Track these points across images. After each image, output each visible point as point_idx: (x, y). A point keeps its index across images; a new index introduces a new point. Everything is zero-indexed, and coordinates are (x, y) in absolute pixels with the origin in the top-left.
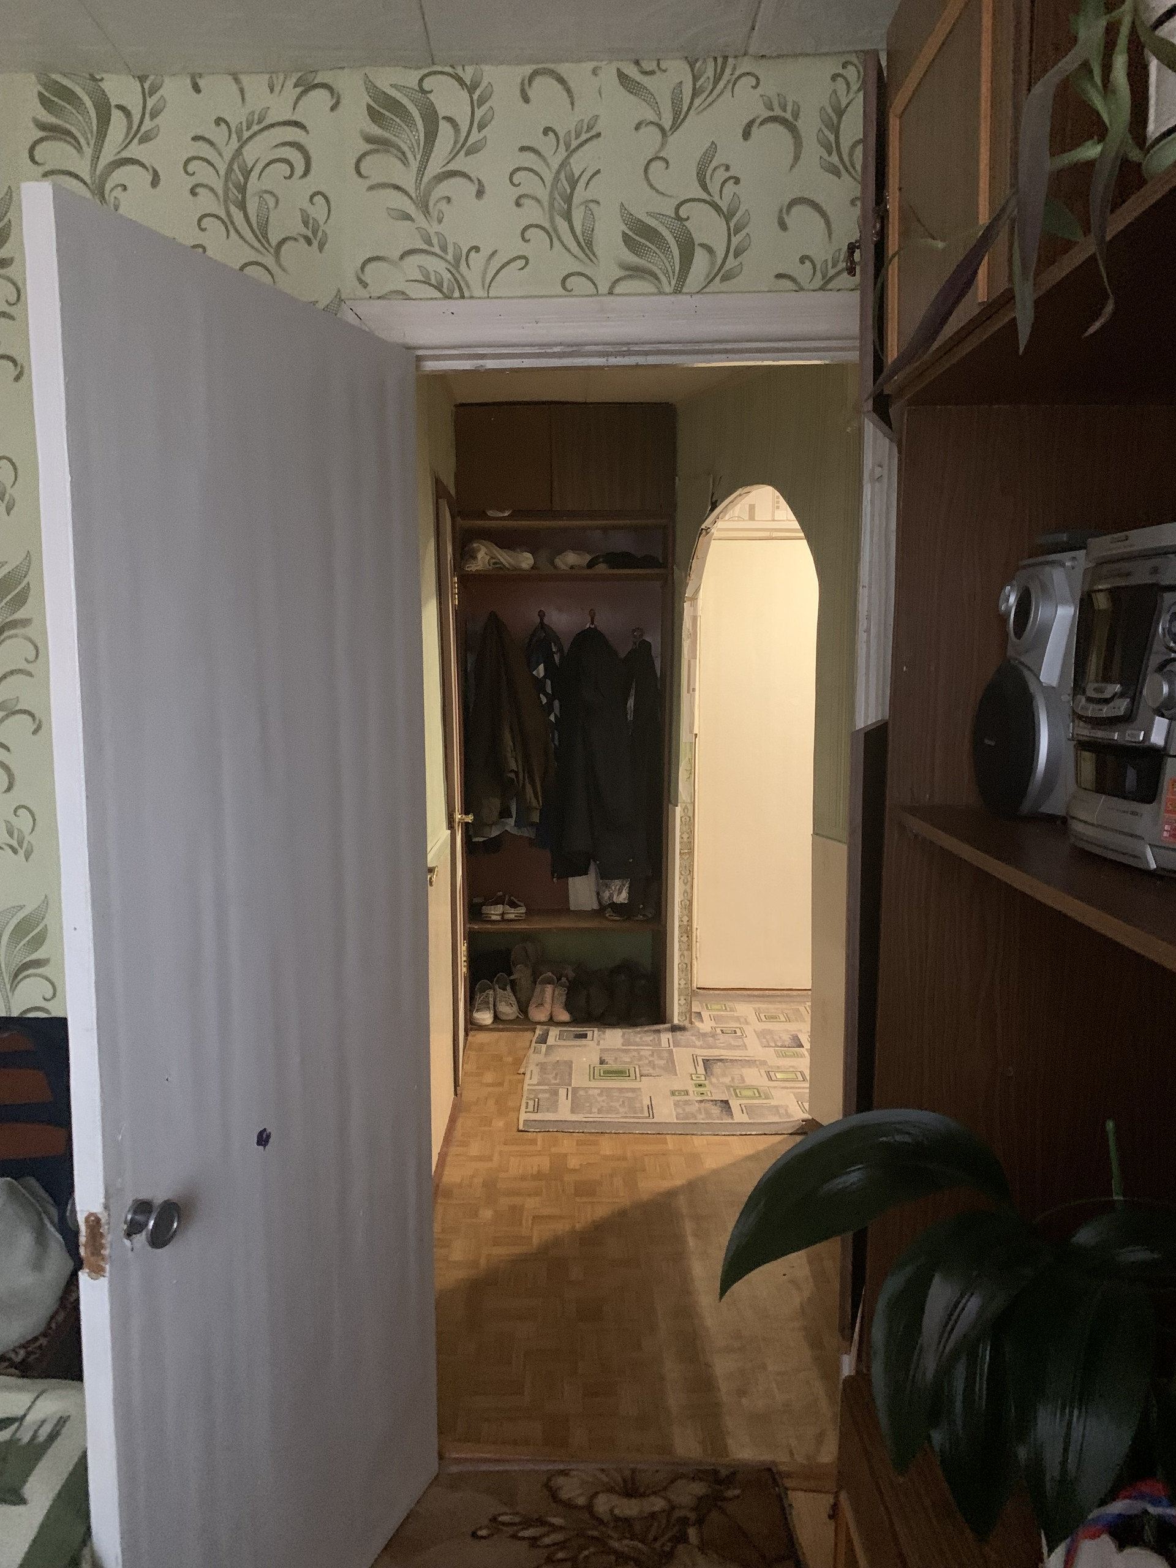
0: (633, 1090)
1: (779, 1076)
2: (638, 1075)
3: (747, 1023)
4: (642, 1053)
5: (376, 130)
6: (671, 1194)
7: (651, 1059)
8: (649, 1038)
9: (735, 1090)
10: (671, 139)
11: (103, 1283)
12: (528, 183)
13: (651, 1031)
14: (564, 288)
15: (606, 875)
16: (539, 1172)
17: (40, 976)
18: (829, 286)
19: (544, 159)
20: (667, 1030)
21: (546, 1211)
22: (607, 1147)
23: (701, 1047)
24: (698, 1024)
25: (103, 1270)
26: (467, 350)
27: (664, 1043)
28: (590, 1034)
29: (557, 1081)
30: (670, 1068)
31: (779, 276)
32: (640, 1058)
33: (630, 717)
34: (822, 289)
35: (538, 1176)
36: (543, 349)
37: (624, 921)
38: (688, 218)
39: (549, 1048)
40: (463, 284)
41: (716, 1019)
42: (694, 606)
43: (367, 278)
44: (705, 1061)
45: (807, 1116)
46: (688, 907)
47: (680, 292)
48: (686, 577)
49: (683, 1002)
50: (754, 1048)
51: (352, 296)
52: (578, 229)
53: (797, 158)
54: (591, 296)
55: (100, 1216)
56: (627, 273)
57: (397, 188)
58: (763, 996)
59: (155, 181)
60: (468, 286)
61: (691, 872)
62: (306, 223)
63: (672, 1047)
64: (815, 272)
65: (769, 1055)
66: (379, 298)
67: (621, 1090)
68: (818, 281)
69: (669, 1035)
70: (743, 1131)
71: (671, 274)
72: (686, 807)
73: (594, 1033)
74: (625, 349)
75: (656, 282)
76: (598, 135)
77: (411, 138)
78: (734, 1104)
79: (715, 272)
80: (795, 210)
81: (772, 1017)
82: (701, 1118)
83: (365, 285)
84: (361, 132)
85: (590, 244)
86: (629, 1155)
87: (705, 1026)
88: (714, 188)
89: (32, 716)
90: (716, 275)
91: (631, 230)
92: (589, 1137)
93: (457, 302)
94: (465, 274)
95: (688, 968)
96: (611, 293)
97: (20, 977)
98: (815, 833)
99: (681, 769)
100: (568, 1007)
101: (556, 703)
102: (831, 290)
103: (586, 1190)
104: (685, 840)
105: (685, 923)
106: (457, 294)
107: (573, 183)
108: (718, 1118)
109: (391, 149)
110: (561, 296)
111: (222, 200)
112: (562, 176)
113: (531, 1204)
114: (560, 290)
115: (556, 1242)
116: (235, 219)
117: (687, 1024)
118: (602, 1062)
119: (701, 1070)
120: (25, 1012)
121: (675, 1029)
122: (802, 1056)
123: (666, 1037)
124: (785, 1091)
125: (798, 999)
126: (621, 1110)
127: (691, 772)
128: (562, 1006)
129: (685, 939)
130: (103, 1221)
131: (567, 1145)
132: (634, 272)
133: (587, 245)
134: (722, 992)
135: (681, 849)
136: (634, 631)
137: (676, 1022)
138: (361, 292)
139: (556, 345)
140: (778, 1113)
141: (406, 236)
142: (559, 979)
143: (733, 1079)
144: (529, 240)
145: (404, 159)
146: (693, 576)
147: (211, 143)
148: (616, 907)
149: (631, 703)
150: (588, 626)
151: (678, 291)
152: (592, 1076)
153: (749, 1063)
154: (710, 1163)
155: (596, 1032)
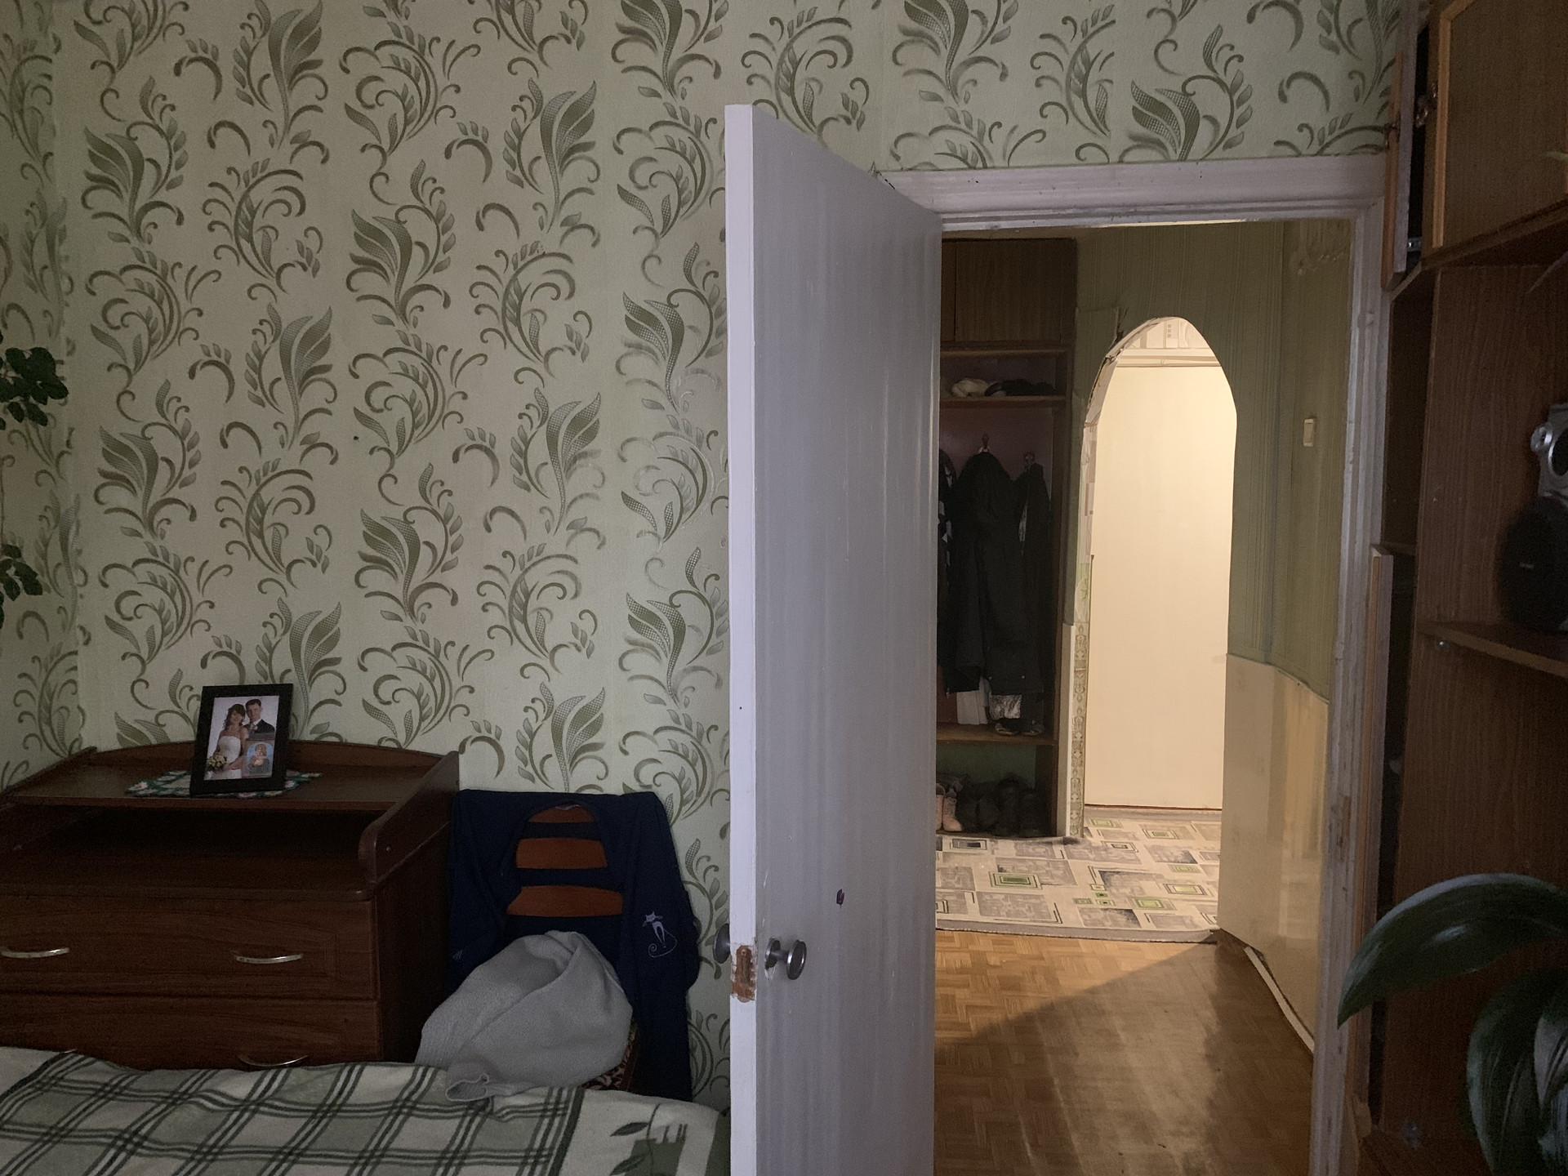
0: (1037, 897)
1: (1178, 889)
2: (1039, 884)
3: (1136, 839)
4: (1038, 863)
5: (912, 25)
6: (1093, 991)
7: (1047, 869)
8: (1041, 849)
9: (1137, 901)
10: (1179, 24)
11: (752, 1005)
12: (1047, 66)
13: (1043, 843)
14: (1079, 158)
15: (998, 690)
16: (962, 968)
17: (596, 758)
18: (1328, 150)
19: (1064, 47)
20: (1060, 843)
21: (978, 1002)
22: (1022, 947)
23: (1095, 860)
24: (1089, 838)
25: (752, 994)
26: (989, 213)
27: (1058, 855)
28: (982, 843)
29: (961, 886)
30: (1069, 877)
31: (1278, 143)
32: (1037, 868)
33: (1022, 538)
34: (1319, 153)
35: (962, 970)
36: (1059, 211)
37: (1015, 735)
38: (1194, 93)
39: (945, 854)
40: (985, 156)
41: (1104, 834)
42: (1094, 432)
43: (899, 152)
44: (1102, 873)
45: (1217, 927)
46: (1082, 724)
47: (1185, 160)
48: (1086, 405)
49: (1075, 816)
50: (1148, 863)
51: (886, 168)
52: (1092, 106)
53: (1298, 37)
54: (1105, 164)
55: (751, 949)
56: (1135, 143)
57: (930, 73)
58: (1147, 814)
59: (717, 73)
60: (990, 158)
61: (1085, 690)
62: (846, 106)
63: (1066, 859)
64: (1312, 138)
65: (1164, 869)
66: (910, 169)
67: (1024, 896)
68: (1316, 147)
69: (1062, 847)
70: (1153, 939)
71: (1177, 144)
72: (1081, 626)
73: (986, 843)
74: (1132, 210)
75: (1163, 151)
76: (1114, 22)
77: (940, 31)
78: (1138, 912)
79: (1218, 140)
80: (1295, 84)
81: (1159, 834)
82: (1108, 925)
83: (897, 158)
84: (899, 26)
85: (1103, 118)
86: (1045, 955)
87: (1096, 839)
88: (1219, 67)
89: (597, 533)
90: (1220, 143)
91: (1141, 105)
92: (1004, 937)
93: (980, 171)
94: (987, 147)
95: (1080, 784)
96: (1121, 161)
97: (578, 758)
98: (1230, 653)
99: (1077, 589)
100: (959, 816)
101: (949, 524)
102: (1329, 155)
103: (1011, 985)
104: (1080, 658)
105: (1079, 739)
106: (980, 164)
107: (1089, 65)
108: (1126, 926)
109: (925, 40)
110: (1074, 165)
111: (773, 86)
112: (1079, 59)
113: (961, 995)
114: (1075, 160)
115: (993, 1029)
116: (784, 103)
117: (1078, 837)
118: (1000, 870)
119: (1100, 881)
120: (582, 788)
121: (1067, 842)
122: (1198, 871)
123: (1058, 849)
124: (1185, 903)
125: (1183, 818)
126: (1028, 914)
127: (1087, 592)
128: (953, 815)
129: (1078, 754)
130: (753, 953)
131: (983, 944)
132: (1141, 142)
133: (1100, 119)
134: (1106, 809)
135: (1075, 667)
136: (1025, 456)
137: (1068, 835)
138: (896, 166)
139: (1069, 208)
140: (1184, 923)
141: (936, 114)
142: (947, 791)
143: (1133, 891)
144: (1046, 116)
145: (935, 48)
146: (1093, 403)
147: (766, 39)
148: (1005, 722)
149: (1023, 524)
150: (981, 451)
151: (1183, 158)
152: (994, 883)
153: (1147, 876)
154: (1126, 967)
155: (988, 842)
